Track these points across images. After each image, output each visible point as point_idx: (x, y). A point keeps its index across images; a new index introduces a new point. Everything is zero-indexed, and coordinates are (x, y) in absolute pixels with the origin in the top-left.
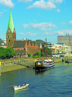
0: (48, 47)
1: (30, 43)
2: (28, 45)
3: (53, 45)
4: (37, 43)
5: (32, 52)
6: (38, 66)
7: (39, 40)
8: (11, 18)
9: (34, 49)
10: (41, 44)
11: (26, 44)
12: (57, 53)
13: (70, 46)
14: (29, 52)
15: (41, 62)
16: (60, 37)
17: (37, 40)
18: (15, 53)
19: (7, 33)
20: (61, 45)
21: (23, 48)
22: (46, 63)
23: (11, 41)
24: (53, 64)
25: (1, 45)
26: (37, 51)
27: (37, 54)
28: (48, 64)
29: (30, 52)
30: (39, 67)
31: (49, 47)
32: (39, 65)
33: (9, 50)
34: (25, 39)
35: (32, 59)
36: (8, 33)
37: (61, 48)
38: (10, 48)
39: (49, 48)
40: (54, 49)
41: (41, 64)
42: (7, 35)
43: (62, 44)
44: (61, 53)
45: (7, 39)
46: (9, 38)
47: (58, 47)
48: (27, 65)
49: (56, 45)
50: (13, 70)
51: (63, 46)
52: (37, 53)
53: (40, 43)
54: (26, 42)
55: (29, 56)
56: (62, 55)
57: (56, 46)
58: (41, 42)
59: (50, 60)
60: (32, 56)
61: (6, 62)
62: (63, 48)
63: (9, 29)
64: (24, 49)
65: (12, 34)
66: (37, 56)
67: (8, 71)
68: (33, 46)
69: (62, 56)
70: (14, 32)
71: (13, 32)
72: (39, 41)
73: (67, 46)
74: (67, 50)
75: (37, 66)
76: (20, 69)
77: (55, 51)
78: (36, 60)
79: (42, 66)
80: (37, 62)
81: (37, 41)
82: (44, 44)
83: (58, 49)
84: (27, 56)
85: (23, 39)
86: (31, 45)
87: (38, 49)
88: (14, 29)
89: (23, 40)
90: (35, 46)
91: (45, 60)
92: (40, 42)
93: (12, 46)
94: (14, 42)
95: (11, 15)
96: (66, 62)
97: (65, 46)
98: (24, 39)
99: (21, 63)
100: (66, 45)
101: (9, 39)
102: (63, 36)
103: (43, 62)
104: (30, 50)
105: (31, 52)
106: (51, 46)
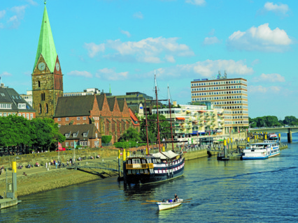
0: (164, 114)
1: (106, 103)
2: (101, 109)
3: (179, 107)
4: (128, 102)
5: (114, 129)
6: (134, 173)
7: (134, 93)
8: (48, 26)
9: (120, 119)
10: (141, 105)
11: (96, 105)
12: (191, 131)
13: (230, 111)
14: (103, 130)
15: (141, 159)
16: (198, 83)
17: (127, 94)
18: (61, 135)
19: (36, 73)
20: (204, 108)
21: (85, 118)
22: (158, 163)
23: (46, 97)
24: (179, 165)
25: (18, 111)
26: (128, 126)
27: (130, 136)
28: (163, 165)
29: (108, 129)
30: (136, 175)
31: (167, 112)
32: (136, 170)
33: (41, 126)
34: (91, 90)
35: (113, 152)
36: (39, 73)
37: (203, 117)
38: (46, 118)
39: (167, 116)
40: (182, 120)
41: (143, 166)
42: (33, 80)
43: (207, 103)
44: (202, 130)
45: (34, 90)
46: (41, 88)
47: (193, 113)
48: (100, 172)
49: (189, 106)
50: (54, 186)
51: (209, 111)
52: (128, 132)
53: (139, 101)
54: (95, 100)
55: (104, 141)
56: (206, 136)
57: (189, 111)
58: (141, 98)
59: (171, 154)
60: (112, 141)
61: (33, 161)
62: (210, 117)
63: (41, 59)
64: (88, 122)
65: (50, 76)
66: (128, 142)
67: (38, 190)
68: (116, 112)
69: (206, 142)
70: (58, 69)
71: (52, 71)
72: (135, 96)
73: (221, 111)
74: (222, 121)
75: (129, 173)
76: (78, 182)
77: (185, 125)
78: (125, 155)
79: (146, 172)
80: (131, 159)
81: (128, 96)
82: (150, 104)
83: (193, 119)
84: (97, 142)
85: (85, 91)
86: (112, 110)
87: (132, 122)
88: (57, 61)
89: (84, 94)
90: (121, 111)
91: (155, 155)
92: (136, 99)
93: (52, 112)
94: (55, 101)
95: (47, 19)
96: (220, 159)
97: (216, 111)
98: (88, 90)
99: (81, 165)
100: (218, 106)
101: (42, 92)
102: (207, 80)
103: (149, 161)
104: (108, 125)
105: (111, 130)
106: (173, 112)
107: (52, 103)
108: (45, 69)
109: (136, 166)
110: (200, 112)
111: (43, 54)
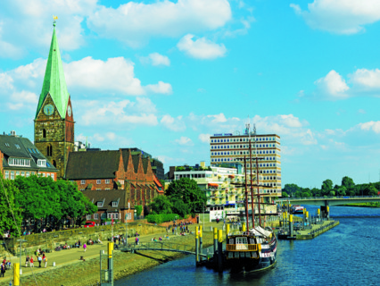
2: (126, 170)
3: (210, 169)
6: (237, 256)
8: (58, 56)
9: (144, 184)
12: (224, 202)
15: (249, 238)
19: (40, 119)
21: (108, 182)
22: (263, 243)
23: (54, 152)
26: (152, 192)
29: (133, 197)
31: (195, 176)
36: (45, 119)
42: (36, 128)
43: (237, 165)
45: (36, 142)
46: (48, 139)
51: (239, 176)
54: (121, 157)
57: (220, 175)
60: (142, 214)
65: (60, 123)
68: (140, 174)
75: (231, 256)
77: (218, 193)
79: (254, 256)
83: (225, 185)
84: (130, 215)
86: (136, 171)
87: (156, 187)
88: (69, 103)
90: (145, 173)
93: (61, 173)
94: (66, 158)
95: (56, 45)
101: (48, 144)
104: (133, 191)
105: (136, 199)
106: (204, 176)
107: (62, 159)
108: (54, 114)
109: (241, 247)
110: (231, 177)
111: (51, 93)
